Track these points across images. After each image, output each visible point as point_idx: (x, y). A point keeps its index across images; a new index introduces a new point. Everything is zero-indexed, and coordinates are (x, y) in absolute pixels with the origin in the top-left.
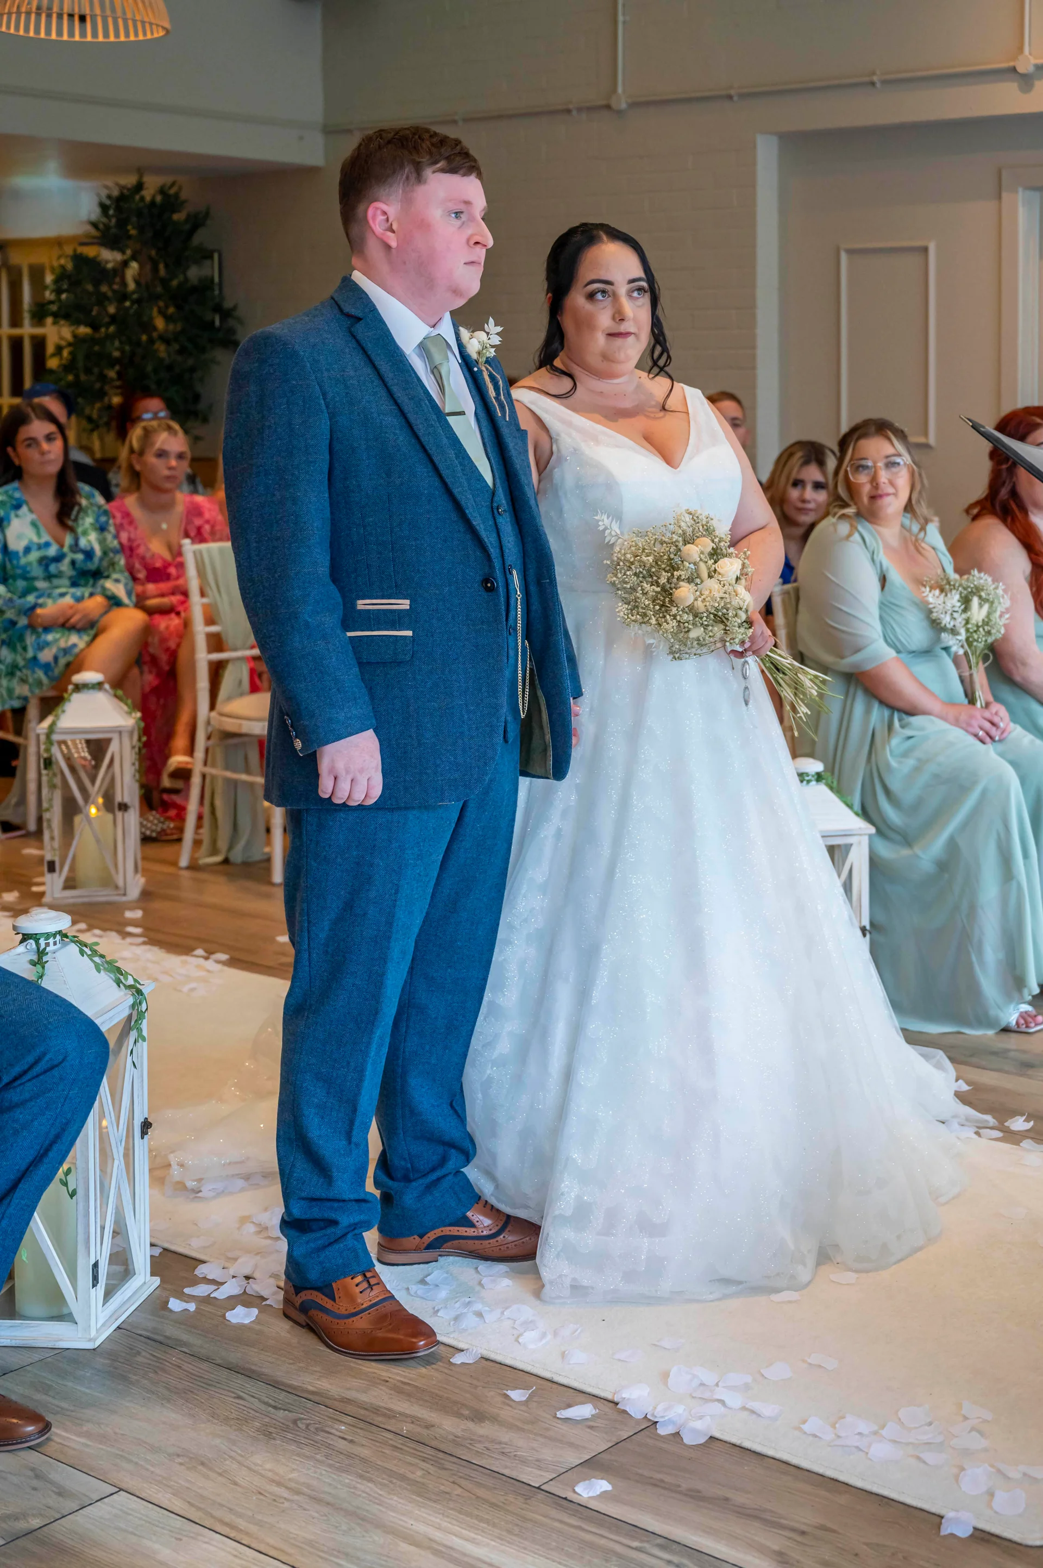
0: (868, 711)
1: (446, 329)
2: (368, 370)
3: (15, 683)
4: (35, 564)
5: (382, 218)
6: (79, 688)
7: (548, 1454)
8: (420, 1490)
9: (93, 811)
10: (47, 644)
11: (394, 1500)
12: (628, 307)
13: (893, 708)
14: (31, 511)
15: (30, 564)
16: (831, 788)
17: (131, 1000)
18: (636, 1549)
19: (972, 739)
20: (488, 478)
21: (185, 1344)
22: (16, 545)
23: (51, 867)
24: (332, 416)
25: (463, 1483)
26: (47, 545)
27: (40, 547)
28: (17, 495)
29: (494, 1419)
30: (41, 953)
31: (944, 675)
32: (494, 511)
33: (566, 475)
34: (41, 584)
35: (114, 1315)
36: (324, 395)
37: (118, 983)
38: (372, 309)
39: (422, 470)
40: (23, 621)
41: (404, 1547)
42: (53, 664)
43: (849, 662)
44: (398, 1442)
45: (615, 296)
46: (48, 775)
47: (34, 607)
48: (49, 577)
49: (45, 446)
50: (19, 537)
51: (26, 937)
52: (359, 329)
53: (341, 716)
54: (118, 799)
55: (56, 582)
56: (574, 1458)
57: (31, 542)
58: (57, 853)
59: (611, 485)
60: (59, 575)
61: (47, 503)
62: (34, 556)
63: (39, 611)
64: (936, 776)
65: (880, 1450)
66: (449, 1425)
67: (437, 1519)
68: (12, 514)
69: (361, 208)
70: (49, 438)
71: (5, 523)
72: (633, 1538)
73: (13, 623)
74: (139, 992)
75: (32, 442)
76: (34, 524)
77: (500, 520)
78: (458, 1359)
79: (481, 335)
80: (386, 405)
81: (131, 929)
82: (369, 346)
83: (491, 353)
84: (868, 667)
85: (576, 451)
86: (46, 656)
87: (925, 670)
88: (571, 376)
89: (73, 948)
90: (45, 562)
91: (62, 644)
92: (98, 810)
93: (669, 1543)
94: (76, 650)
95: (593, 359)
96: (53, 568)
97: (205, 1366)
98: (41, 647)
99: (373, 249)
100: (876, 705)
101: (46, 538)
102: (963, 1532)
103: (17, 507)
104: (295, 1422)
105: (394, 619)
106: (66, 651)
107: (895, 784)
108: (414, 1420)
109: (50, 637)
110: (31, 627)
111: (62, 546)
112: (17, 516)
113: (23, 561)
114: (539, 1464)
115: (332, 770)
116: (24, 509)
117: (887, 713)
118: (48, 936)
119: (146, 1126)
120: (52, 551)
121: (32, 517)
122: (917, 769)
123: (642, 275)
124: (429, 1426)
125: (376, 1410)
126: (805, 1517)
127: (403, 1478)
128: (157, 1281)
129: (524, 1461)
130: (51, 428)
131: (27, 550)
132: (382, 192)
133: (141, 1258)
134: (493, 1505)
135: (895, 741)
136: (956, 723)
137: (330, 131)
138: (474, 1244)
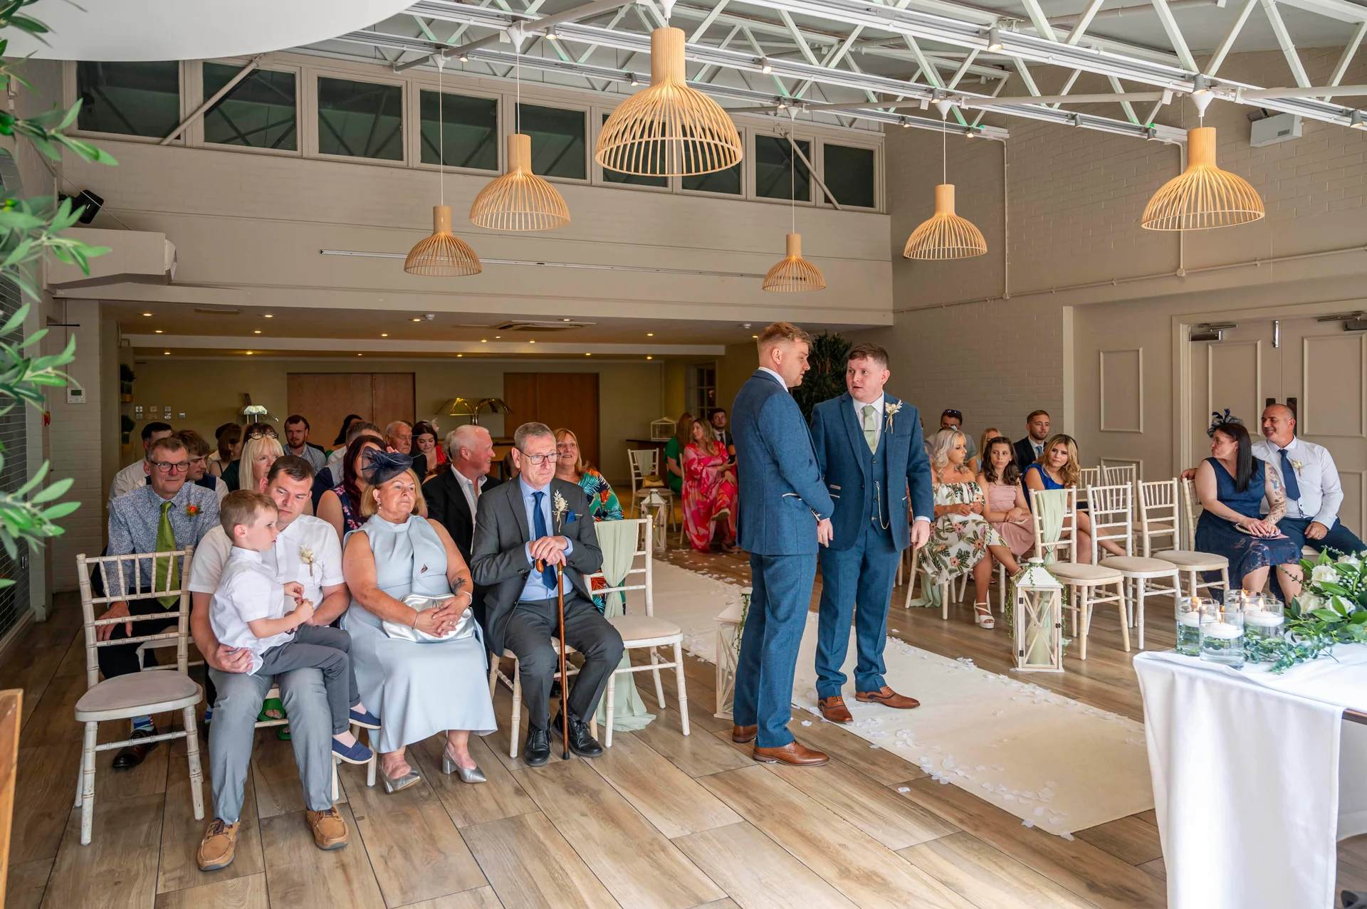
7: (893, 778)
8: (849, 781)
18: (913, 809)
25: (864, 782)
29: (878, 765)
44: (847, 767)
56: (901, 781)
65: (1007, 797)
66: (863, 764)
67: (851, 789)
72: (913, 806)
78: (872, 747)
93: (924, 809)
102: (1030, 826)
108: (852, 761)
114: (889, 780)
124: (856, 763)
125: (841, 756)
126: (974, 811)
129: (884, 779)
134: (870, 788)
137: (895, 312)
138: (882, 700)
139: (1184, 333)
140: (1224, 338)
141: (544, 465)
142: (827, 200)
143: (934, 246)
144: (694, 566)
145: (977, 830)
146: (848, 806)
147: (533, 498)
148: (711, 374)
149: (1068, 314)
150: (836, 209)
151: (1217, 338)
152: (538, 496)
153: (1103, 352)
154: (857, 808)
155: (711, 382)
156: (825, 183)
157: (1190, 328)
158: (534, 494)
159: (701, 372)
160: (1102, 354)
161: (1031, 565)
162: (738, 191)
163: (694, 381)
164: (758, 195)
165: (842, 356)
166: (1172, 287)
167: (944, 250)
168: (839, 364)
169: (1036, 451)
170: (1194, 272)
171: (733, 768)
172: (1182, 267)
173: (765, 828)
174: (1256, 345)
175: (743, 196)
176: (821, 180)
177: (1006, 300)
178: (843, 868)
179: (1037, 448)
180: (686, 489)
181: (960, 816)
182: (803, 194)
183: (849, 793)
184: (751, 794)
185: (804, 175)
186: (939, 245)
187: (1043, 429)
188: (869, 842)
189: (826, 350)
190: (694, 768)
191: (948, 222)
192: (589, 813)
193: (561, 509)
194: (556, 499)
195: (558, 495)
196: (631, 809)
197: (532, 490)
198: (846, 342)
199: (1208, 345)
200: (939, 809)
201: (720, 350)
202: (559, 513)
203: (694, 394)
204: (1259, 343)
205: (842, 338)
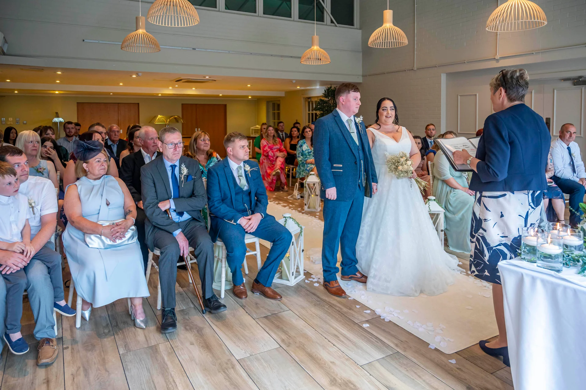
0: (446, 188)
1: (352, 118)
2: (337, 125)
3: (303, 173)
5: (342, 99)
6: (311, 175)
7: (360, 318)
8: (337, 319)
9: (313, 195)
10: (308, 167)
11: (332, 320)
12: (390, 112)
13: (452, 187)
16: (437, 202)
17: (300, 229)
18: (371, 338)
19: (468, 195)
20: (358, 144)
21: (306, 288)
22: (304, 150)
23: (306, 205)
24: (330, 133)
25: (345, 320)
26: (309, 150)
28: (305, 141)
29: (353, 310)
30: (286, 220)
31: (463, 182)
32: (358, 150)
33: (377, 143)
34: (308, 156)
35: (296, 281)
36: (329, 129)
37: (298, 226)
38: (339, 114)
39: (345, 143)
40: (305, 162)
41: (332, 328)
43: (443, 178)
44: (335, 311)
45: (387, 110)
46: (305, 190)
47: (306, 160)
48: (309, 155)
49: (309, 132)
50: (305, 148)
51: (284, 217)
52: (336, 118)
53: (329, 184)
54: (316, 194)
55: (310, 156)
56: (364, 319)
58: (307, 202)
59: (385, 145)
60: (311, 155)
63: (307, 161)
64: (460, 202)
65: (421, 329)
66: (345, 310)
67: (338, 325)
69: (339, 97)
70: (309, 131)
71: (302, 146)
72: (371, 336)
73: (303, 163)
74: (302, 228)
75: (307, 132)
76: (307, 146)
77: (360, 151)
78: (349, 299)
79: (359, 119)
80: (339, 131)
81: (317, 216)
82: (337, 121)
83: (361, 121)
84: (446, 179)
85: (379, 139)
86: (308, 169)
87: (459, 181)
88: (380, 126)
89: (292, 220)
90: (309, 152)
91: (311, 167)
93: (377, 338)
95: (383, 121)
96: (310, 154)
97: (308, 292)
98: (307, 167)
99: (340, 105)
100: (448, 187)
101: (309, 148)
102: (433, 348)
103: (305, 143)
104: (320, 304)
105: (339, 168)
106: (311, 168)
107: (451, 203)
108: (339, 307)
109: (309, 165)
110: (306, 163)
111: (311, 150)
112: (304, 145)
113: (305, 152)
114: (358, 319)
115: (328, 193)
117: (450, 188)
118: (287, 217)
119: (303, 250)
120: (310, 151)
121: (307, 145)
122: (456, 200)
123: (393, 106)
124: (341, 309)
125: (334, 305)
126: (403, 339)
127: (335, 317)
128: (305, 277)
129: (356, 318)
130: (310, 130)
131: (306, 150)
132: (342, 95)
133: (302, 272)
134: (348, 324)
135: (452, 194)
136: (465, 191)
137: (363, 76)
138: (357, 279)
141: (175, 149)
142: (332, 22)
143: (383, 40)
145: (405, 351)
146: (336, 336)
147: (170, 168)
148: (279, 105)
149: (443, 77)
150: (336, 26)
152: (173, 167)
153: (460, 96)
154: (342, 338)
155: (279, 109)
156: (331, 14)
158: (171, 166)
159: (274, 104)
161: (429, 200)
162: (290, 16)
163: (270, 109)
164: (299, 18)
166: (492, 64)
167: (387, 42)
169: (429, 144)
170: (503, 58)
171: (276, 312)
172: (498, 54)
173: (291, 352)
175: (292, 19)
176: (329, 12)
177: (415, 70)
178: (332, 378)
179: (430, 142)
180: (262, 160)
181: (396, 342)
182: (321, 19)
183: (338, 328)
184: (285, 329)
185: (321, 9)
186: (385, 40)
187: (431, 132)
188: (347, 360)
190: (256, 312)
191: (390, 29)
192: (195, 344)
193: (184, 174)
194: (182, 168)
195: (183, 167)
196: (218, 340)
197: (170, 164)
200: (386, 338)
201: (282, 94)
202: (183, 176)
203: (271, 115)
204: (533, 91)
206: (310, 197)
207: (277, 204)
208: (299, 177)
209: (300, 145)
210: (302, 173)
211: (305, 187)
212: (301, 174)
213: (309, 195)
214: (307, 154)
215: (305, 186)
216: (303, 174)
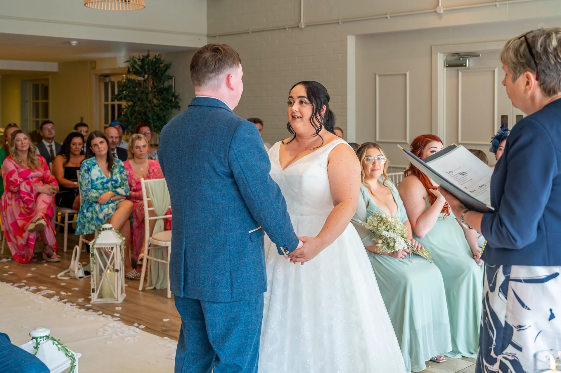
3: (91, 225)
4: (99, 184)
6: (104, 229)
14: (99, 166)
15: (98, 184)
22: (94, 178)
23: (94, 290)
26: (104, 178)
27: (101, 178)
28: (94, 161)
34: (101, 192)
42: (103, 219)
46: (92, 259)
48: (104, 189)
50: (95, 175)
54: (116, 268)
57: (98, 177)
58: (95, 286)
60: (108, 188)
61: (104, 164)
62: (99, 181)
68: (93, 167)
71: (91, 170)
75: (95, 145)
76: (99, 171)
90: (103, 184)
92: (110, 271)
94: (111, 215)
96: (105, 185)
101: (103, 175)
103: (94, 165)
106: (108, 215)
111: (108, 178)
112: (94, 168)
113: (96, 183)
116: (97, 166)
120: (105, 180)
121: (99, 168)
131: (97, 179)
137: (209, 36)
139: (440, 60)
140: (470, 66)
144: (14, 278)
148: (46, 89)
149: (351, 42)
151: (466, 66)
153: (379, 76)
155: (46, 96)
157: (445, 56)
159: (36, 88)
160: (377, 77)
163: (29, 97)
165: (162, 74)
166: (433, 22)
168: (160, 82)
170: (450, 11)
172: (440, 5)
174: (494, 71)
177: (302, 29)
180: (5, 201)
189: (148, 68)
198: (166, 62)
199: (458, 71)
201: (53, 67)
203: (30, 107)
204: (496, 70)
205: (162, 59)
206: (103, 274)
207: (34, 292)
208: (82, 233)
209: (86, 168)
210: (87, 225)
211: (93, 255)
212: (87, 228)
213: (101, 271)
214: (100, 186)
215: (92, 252)
216: (89, 228)
